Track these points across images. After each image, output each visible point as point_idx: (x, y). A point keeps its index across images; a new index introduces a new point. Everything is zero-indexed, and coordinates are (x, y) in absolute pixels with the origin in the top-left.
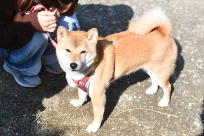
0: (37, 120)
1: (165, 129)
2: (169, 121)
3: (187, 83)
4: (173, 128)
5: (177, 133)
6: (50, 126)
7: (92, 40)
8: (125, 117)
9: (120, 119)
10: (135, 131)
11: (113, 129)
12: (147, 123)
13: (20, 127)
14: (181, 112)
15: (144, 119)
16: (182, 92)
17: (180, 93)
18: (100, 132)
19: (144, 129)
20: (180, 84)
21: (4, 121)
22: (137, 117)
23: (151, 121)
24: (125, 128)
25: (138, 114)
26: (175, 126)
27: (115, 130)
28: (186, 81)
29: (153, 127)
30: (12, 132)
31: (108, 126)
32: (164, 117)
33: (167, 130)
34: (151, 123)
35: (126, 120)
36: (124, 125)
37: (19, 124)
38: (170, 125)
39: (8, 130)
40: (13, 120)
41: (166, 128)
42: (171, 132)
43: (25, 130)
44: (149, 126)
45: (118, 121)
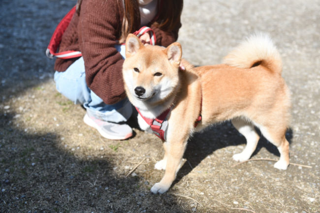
0: (132, 173)
1: (300, 181)
2: (302, 172)
3: (313, 134)
4: (309, 179)
5: (317, 184)
6: (150, 177)
7: (173, 59)
8: (245, 168)
9: (240, 170)
10: (261, 182)
11: (232, 180)
12: (275, 175)
13: (109, 182)
14: (314, 162)
15: (269, 171)
16: (309, 143)
17: (308, 144)
18: (217, 183)
19: (272, 181)
20: (304, 135)
21: (88, 175)
22: (260, 168)
23: (279, 172)
24: (248, 179)
25: (261, 165)
26: (312, 177)
27: (236, 182)
28: (312, 132)
29: (284, 179)
30: (101, 186)
31: (226, 177)
32: (294, 169)
33: (302, 181)
34: (280, 175)
35: (248, 171)
36: (246, 176)
37: (108, 178)
38: (305, 176)
39: (95, 184)
40: (100, 173)
41: (300, 179)
42: (308, 183)
43: (117, 185)
44: (278, 177)
45: (237, 172)
